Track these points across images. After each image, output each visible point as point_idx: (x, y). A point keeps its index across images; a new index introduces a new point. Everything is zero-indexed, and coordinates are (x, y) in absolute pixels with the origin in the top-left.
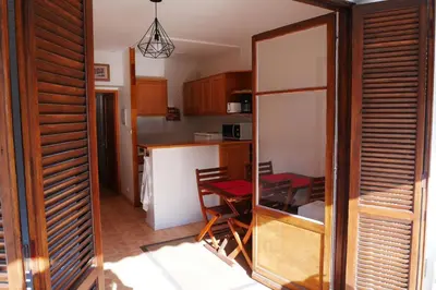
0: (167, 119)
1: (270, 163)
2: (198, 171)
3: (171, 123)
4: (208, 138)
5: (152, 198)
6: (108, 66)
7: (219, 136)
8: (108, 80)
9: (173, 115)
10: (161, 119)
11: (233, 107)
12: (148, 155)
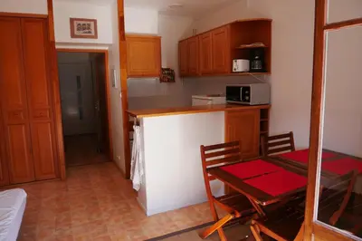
0: (161, 81)
1: (291, 135)
2: (204, 149)
3: (164, 85)
4: (210, 103)
5: (143, 177)
6: (95, 21)
7: (222, 100)
8: (95, 37)
9: (167, 76)
10: (153, 80)
11: (240, 65)
12: (138, 124)
